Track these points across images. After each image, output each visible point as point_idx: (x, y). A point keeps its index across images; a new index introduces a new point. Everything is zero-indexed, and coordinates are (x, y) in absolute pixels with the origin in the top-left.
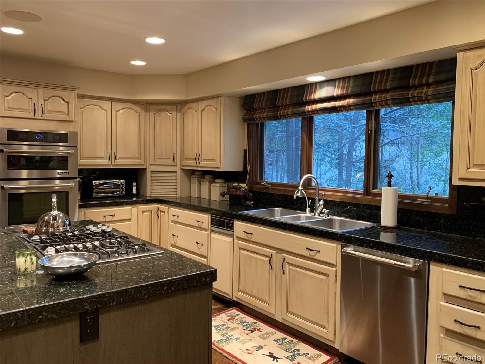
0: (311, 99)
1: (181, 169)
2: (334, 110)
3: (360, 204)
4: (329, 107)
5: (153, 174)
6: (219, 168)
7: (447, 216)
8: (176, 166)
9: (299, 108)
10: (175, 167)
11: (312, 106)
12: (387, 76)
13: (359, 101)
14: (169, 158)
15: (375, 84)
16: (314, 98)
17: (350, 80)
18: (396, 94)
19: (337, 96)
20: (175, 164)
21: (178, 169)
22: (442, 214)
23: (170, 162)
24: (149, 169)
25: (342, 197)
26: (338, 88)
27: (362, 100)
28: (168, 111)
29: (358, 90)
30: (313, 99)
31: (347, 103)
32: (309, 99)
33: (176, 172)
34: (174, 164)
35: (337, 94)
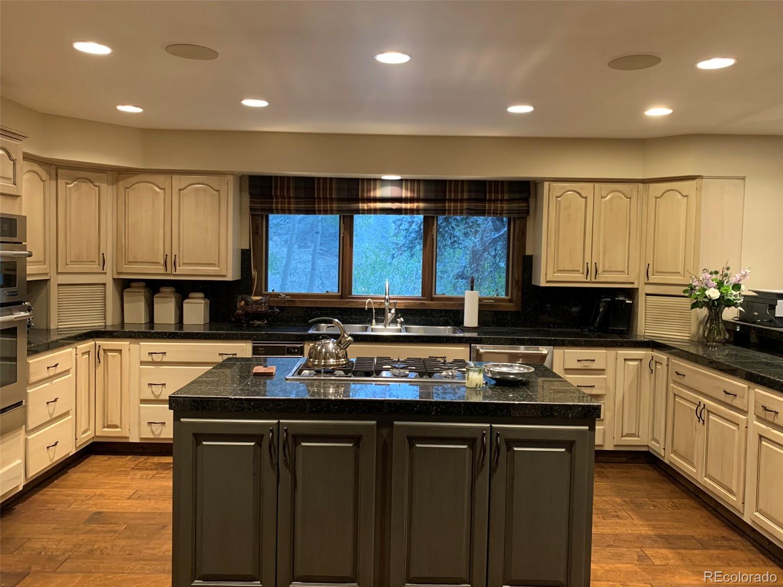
0: (370, 197)
1: (114, 279)
2: (398, 211)
3: (428, 310)
4: (394, 208)
5: (63, 289)
6: (225, 276)
7: (512, 313)
8: (105, 273)
9: (349, 204)
10: (103, 276)
11: (369, 204)
12: (461, 186)
13: (432, 206)
14: (94, 262)
15: (450, 191)
16: (375, 195)
17: (420, 183)
18: (473, 205)
19: (405, 197)
20: (104, 271)
21: (108, 279)
22: (508, 312)
23: (96, 267)
24: (56, 280)
25: (406, 304)
26: (407, 189)
27: (435, 206)
28: (92, 182)
29: (432, 196)
30: (374, 197)
31: (417, 207)
32: (367, 196)
33: (104, 284)
34: (102, 271)
35: (406, 196)
